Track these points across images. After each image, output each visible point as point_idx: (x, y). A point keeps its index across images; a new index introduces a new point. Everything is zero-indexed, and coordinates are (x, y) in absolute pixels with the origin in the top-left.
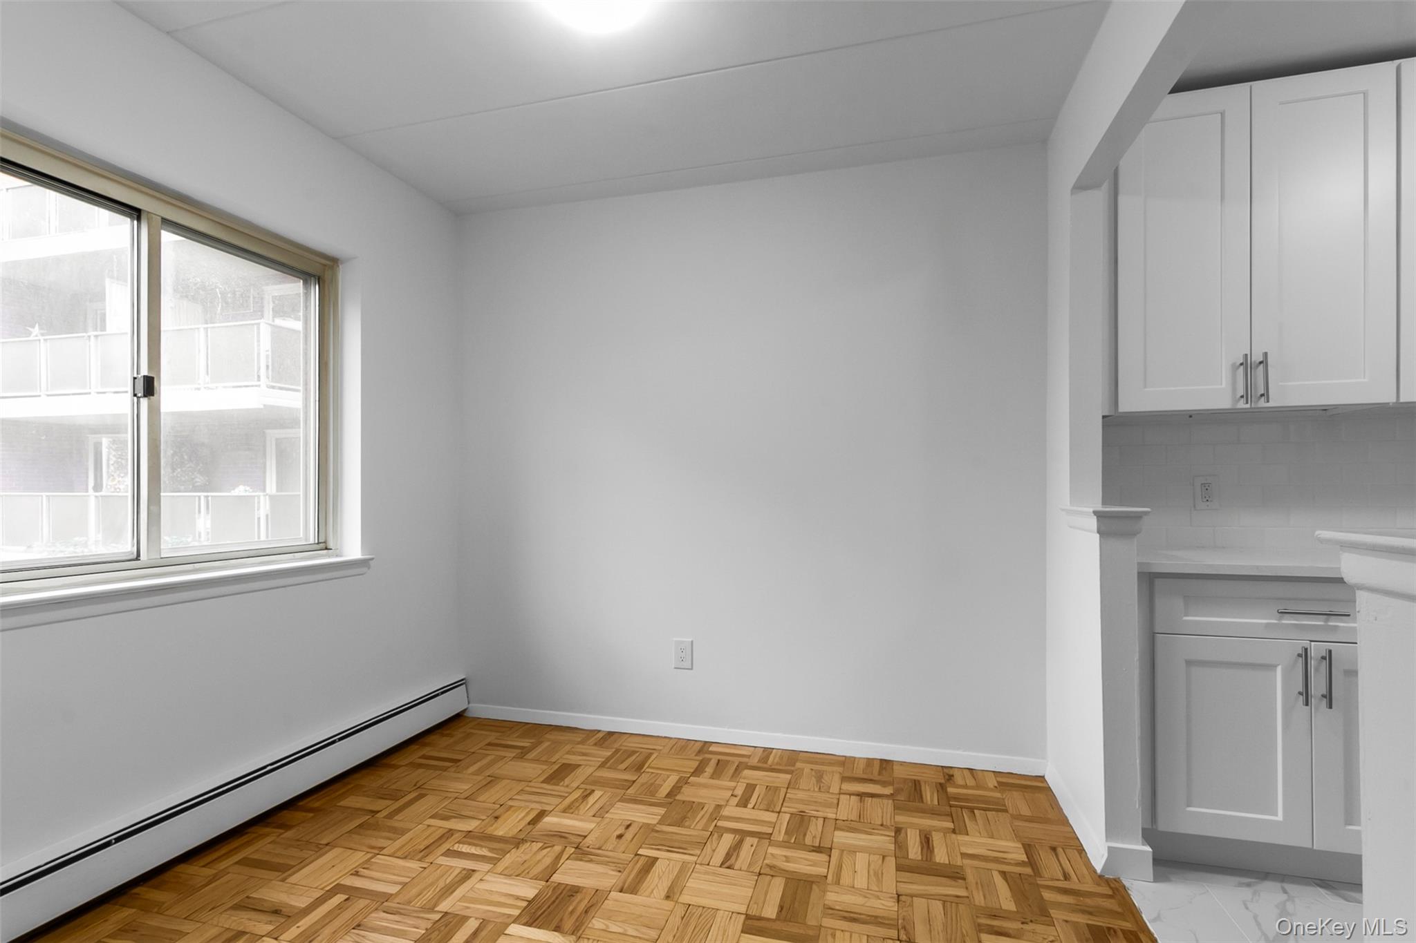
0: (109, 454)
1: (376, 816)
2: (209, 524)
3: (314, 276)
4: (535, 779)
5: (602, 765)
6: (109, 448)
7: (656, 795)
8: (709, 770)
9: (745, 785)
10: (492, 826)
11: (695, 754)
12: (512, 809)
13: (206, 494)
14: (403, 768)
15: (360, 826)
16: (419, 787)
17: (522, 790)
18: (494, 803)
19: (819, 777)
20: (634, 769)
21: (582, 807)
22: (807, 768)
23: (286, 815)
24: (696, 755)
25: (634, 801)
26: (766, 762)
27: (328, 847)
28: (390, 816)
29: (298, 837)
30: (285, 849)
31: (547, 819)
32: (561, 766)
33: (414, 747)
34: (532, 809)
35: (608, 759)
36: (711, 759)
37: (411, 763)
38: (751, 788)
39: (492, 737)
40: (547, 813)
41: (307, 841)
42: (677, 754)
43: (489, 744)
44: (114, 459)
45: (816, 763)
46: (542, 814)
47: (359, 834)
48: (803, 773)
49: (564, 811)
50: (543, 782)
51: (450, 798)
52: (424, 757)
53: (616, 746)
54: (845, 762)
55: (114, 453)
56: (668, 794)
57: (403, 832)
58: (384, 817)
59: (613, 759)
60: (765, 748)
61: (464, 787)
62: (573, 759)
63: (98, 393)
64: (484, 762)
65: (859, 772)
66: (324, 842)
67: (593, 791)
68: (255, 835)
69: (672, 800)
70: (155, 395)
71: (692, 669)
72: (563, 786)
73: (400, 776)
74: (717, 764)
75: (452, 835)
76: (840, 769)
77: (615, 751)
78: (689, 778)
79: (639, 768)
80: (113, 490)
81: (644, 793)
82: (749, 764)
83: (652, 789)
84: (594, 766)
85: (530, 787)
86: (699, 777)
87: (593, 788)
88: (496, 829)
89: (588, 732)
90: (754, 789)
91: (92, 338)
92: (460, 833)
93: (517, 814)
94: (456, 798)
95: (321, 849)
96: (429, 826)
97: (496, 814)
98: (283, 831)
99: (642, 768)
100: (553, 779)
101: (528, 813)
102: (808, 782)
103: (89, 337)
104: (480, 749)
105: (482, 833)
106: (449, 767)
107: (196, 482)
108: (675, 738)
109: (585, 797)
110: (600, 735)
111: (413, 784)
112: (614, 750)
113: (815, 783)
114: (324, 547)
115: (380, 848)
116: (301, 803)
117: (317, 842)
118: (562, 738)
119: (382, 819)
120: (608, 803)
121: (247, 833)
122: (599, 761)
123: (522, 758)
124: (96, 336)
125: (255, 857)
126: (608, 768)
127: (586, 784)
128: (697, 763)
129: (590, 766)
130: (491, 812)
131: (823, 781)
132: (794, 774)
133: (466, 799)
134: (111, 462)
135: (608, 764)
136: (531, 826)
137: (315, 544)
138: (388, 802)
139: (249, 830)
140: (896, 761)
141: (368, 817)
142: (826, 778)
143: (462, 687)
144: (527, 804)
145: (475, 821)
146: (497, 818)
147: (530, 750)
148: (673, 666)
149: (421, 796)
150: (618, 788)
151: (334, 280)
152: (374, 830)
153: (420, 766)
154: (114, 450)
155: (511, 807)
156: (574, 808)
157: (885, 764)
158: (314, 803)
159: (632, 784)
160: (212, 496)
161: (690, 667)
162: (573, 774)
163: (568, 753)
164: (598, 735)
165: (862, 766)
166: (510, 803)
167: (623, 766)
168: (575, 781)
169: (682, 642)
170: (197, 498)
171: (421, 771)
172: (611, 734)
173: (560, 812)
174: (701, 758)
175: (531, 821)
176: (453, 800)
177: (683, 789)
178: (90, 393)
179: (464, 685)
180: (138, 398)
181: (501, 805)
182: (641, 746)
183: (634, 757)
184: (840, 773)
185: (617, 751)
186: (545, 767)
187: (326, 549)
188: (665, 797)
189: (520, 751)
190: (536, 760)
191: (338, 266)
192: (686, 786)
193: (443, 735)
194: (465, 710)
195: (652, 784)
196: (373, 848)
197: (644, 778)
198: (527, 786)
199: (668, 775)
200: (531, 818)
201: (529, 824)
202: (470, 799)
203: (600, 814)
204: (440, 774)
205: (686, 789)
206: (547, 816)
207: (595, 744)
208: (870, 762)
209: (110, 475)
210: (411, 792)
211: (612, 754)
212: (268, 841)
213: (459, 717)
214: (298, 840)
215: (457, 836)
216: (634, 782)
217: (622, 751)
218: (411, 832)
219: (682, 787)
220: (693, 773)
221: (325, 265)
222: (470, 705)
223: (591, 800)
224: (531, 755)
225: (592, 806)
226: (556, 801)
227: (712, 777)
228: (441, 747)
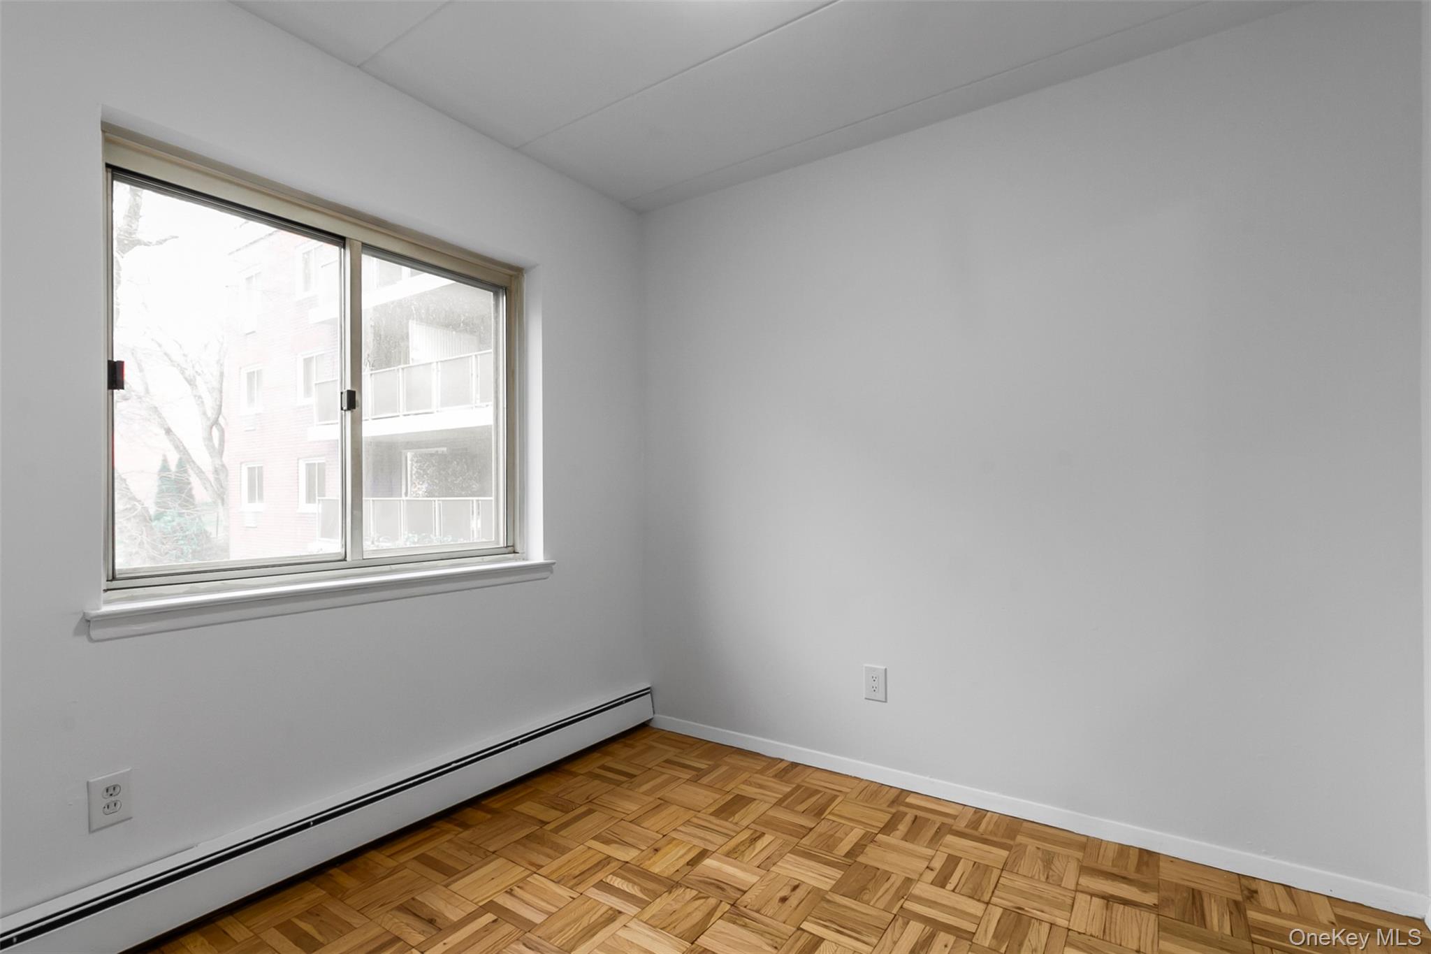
0: (412, 465)
1: (544, 827)
2: (479, 526)
3: (502, 287)
4: (704, 809)
5: (779, 803)
6: (412, 460)
7: (835, 852)
8: (903, 828)
9: (947, 855)
10: (650, 859)
11: (887, 804)
12: (674, 842)
13: (477, 498)
14: (581, 776)
15: (527, 837)
16: (590, 801)
17: (688, 821)
18: (657, 832)
19: (1048, 861)
20: (813, 814)
21: (747, 853)
22: (1032, 845)
23: (470, 813)
24: (888, 806)
25: (807, 855)
26: (976, 828)
27: (494, 856)
28: (557, 830)
29: (470, 840)
30: (459, 850)
31: (708, 862)
32: (734, 797)
33: (596, 755)
34: (694, 845)
35: (786, 796)
36: (906, 814)
37: (590, 772)
38: (953, 861)
39: (671, 753)
40: (709, 853)
41: (478, 846)
42: (866, 801)
43: (668, 761)
44: (415, 470)
45: (1045, 840)
46: (703, 854)
47: (524, 846)
48: (1025, 852)
49: (728, 854)
50: (711, 814)
51: (617, 818)
52: (603, 767)
53: (798, 781)
54: (1088, 845)
55: (415, 465)
56: (848, 852)
57: (563, 850)
58: (551, 831)
59: (792, 798)
60: (977, 808)
61: (632, 807)
62: (749, 791)
63: (405, 415)
64: (659, 780)
65: (1107, 865)
66: (491, 849)
67: (764, 834)
68: (438, 830)
69: (852, 862)
70: (357, 408)
71: (886, 702)
72: (731, 822)
73: (576, 786)
74: (914, 822)
75: (609, 864)
76: (1080, 855)
77: (796, 787)
78: (877, 834)
79: (819, 812)
80: (414, 495)
81: (820, 846)
82: (954, 828)
83: (830, 842)
84: (771, 803)
85: (698, 818)
86: (889, 835)
87: (763, 829)
88: (655, 863)
89: (770, 760)
90: (957, 865)
91: (400, 370)
92: (617, 862)
93: (678, 848)
94: (622, 819)
95: (487, 856)
96: (589, 848)
97: (657, 846)
98: (461, 830)
99: (822, 814)
100: (723, 812)
101: (689, 850)
102: (1030, 865)
103: (398, 370)
104: (657, 765)
105: (638, 866)
106: (623, 782)
107: (473, 488)
108: (867, 780)
109: (754, 840)
110: (782, 765)
111: (585, 798)
112: (794, 786)
113: (1041, 868)
114: (512, 551)
115: (539, 866)
116: (483, 803)
117: (486, 848)
118: (742, 764)
119: (549, 833)
120: (777, 853)
121: (432, 827)
122: (776, 798)
123: (696, 782)
124: (403, 369)
125: (431, 855)
126: (784, 807)
127: (757, 824)
128: (890, 816)
129: (765, 802)
130: (653, 842)
131: (1053, 867)
132: (1013, 851)
133: (630, 822)
134: (414, 472)
135: (786, 803)
136: (690, 867)
137: (504, 547)
138: (558, 813)
139: (435, 824)
140: (1163, 855)
141: (538, 828)
142: (1058, 865)
143: (646, 696)
144: (691, 839)
145: (634, 850)
146: (656, 850)
147: (708, 772)
148: (864, 696)
149: (590, 812)
150: (791, 835)
151: (519, 291)
152: (539, 843)
153: (597, 776)
154: (417, 462)
155: (674, 839)
156: (739, 852)
157: (1147, 858)
158: (495, 804)
159: (809, 833)
160: (481, 500)
161: (884, 700)
162: (745, 809)
163: (745, 782)
164: (780, 765)
165: (1111, 854)
166: (674, 835)
167: (801, 808)
168: (746, 817)
169: (874, 670)
170: (471, 502)
171: (597, 782)
172: (794, 765)
173: (723, 855)
174: (893, 810)
175: (690, 861)
176: (619, 821)
177: (868, 849)
178: (398, 416)
179: (649, 695)
180: (345, 411)
181: (664, 836)
182: (823, 784)
183: (814, 799)
184: (1078, 860)
185: (799, 787)
186: (717, 796)
187: (514, 552)
188: (845, 856)
189: (694, 773)
190: (709, 787)
191: (523, 276)
192: (872, 845)
193: (626, 746)
194: (650, 720)
195: (832, 836)
196: (533, 864)
197: (823, 827)
198: (695, 817)
199: (852, 827)
200: (691, 858)
201: (688, 864)
202: (634, 823)
203: (766, 865)
204: (612, 789)
205: (870, 849)
206: (708, 857)
207: (775, 776)
208: (1123, 850)
209: (413, 483)
210: (581, 805)
211: (791, 791)
212: (446, 840)
213: (644, 726)
214: (471, 843)
215: (614, 866)
216: (811, 829)
217: (804, 788)
218: (572, 852)
219: (866, 845)
220: (882, 829)
221: (511, 276)
222: (656, 715)
223: (760, 844)
224: (705, 780)
225: (758, 853)
226: (719, 839)
227: (905, 838)
228: (619, 759)
